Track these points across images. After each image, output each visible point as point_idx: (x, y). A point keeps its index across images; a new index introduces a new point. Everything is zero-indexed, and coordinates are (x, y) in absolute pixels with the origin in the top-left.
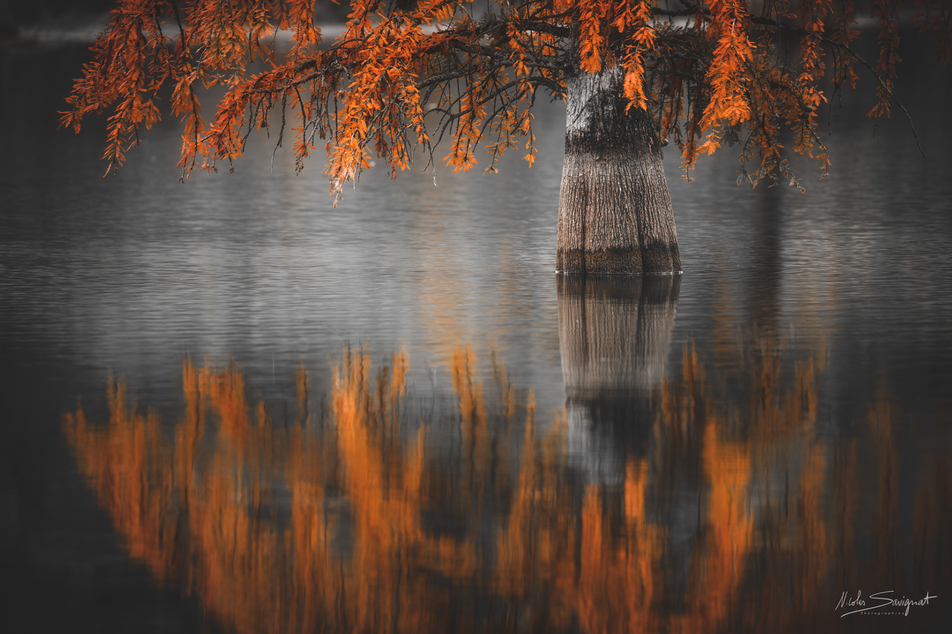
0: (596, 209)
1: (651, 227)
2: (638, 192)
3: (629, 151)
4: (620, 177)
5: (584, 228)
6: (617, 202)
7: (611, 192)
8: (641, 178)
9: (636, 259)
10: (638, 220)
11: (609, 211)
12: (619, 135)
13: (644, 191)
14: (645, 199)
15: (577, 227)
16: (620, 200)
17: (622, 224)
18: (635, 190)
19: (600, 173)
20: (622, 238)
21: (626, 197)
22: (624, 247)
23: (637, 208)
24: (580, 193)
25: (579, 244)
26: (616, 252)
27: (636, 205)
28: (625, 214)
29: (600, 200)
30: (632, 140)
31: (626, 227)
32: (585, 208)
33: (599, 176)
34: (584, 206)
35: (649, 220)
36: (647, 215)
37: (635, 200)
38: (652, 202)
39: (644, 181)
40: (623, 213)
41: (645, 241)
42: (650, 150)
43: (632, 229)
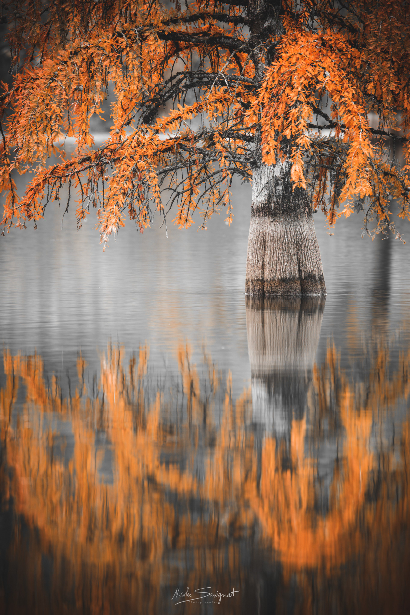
0: (271, 253)
1: (306, 265)
2: (298, 242)
3: (292, 216)
4: (287, 232)
5: (263, 265)
6: (284, 249)
7: (281, 242)
8: (300, 233)
9: (297, 286)
10: (298, 260)
11: (279, 255)
12: (286, 205)
13: (302, 242)
14: (303, 247)
15: (259, 265)
16: (286, 247)
17: (288, 263)
18: (296, 241)
19: (274, 230)
20: (288, 272)
21: (290, 246)
22: (289, 278)
23: (298, 253)
24: (261, 243)
25: (260, 276)
26: (284, 281)
27: (297, 250)
28: (290, 257)
29: (273, 247)
30: (295, 208)
31: (290, 265)
32: (264, 253)
33: (273, 232)
34: (263, 251)
35: (306, 260)
36: (304, 257)
37: (296, 247)
38: (307, 249)
39: (302, 235)
40: (288, 256)
41: (303, 274)
42: (306, 215)
43: (294, 267)
